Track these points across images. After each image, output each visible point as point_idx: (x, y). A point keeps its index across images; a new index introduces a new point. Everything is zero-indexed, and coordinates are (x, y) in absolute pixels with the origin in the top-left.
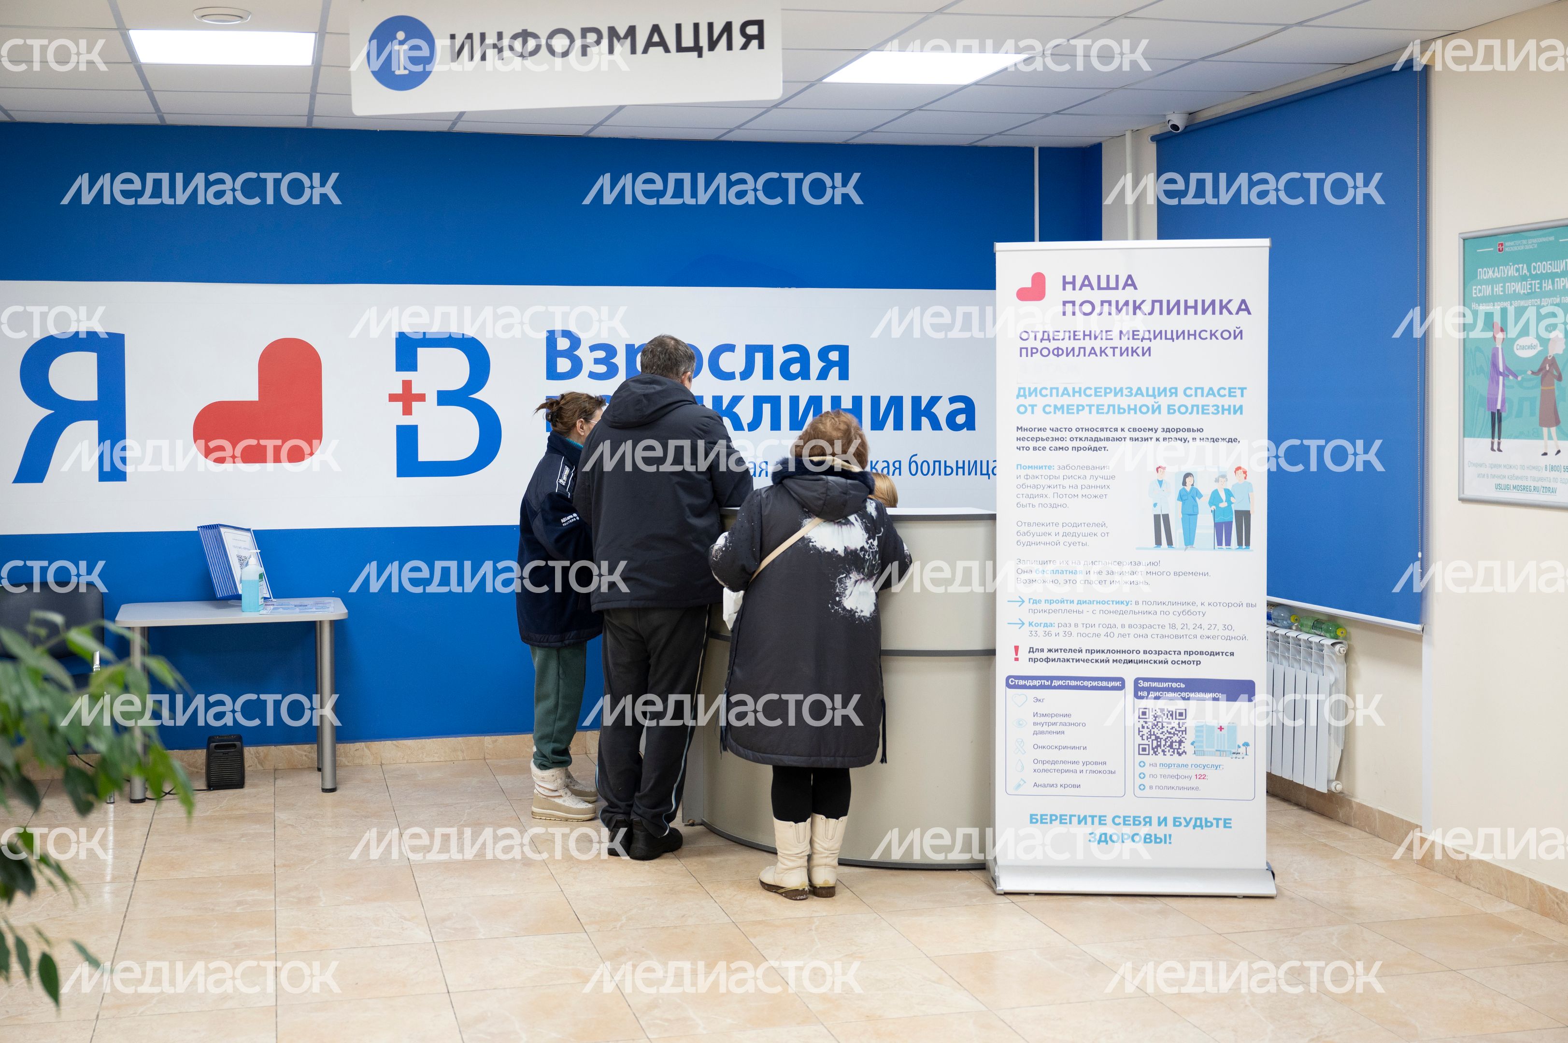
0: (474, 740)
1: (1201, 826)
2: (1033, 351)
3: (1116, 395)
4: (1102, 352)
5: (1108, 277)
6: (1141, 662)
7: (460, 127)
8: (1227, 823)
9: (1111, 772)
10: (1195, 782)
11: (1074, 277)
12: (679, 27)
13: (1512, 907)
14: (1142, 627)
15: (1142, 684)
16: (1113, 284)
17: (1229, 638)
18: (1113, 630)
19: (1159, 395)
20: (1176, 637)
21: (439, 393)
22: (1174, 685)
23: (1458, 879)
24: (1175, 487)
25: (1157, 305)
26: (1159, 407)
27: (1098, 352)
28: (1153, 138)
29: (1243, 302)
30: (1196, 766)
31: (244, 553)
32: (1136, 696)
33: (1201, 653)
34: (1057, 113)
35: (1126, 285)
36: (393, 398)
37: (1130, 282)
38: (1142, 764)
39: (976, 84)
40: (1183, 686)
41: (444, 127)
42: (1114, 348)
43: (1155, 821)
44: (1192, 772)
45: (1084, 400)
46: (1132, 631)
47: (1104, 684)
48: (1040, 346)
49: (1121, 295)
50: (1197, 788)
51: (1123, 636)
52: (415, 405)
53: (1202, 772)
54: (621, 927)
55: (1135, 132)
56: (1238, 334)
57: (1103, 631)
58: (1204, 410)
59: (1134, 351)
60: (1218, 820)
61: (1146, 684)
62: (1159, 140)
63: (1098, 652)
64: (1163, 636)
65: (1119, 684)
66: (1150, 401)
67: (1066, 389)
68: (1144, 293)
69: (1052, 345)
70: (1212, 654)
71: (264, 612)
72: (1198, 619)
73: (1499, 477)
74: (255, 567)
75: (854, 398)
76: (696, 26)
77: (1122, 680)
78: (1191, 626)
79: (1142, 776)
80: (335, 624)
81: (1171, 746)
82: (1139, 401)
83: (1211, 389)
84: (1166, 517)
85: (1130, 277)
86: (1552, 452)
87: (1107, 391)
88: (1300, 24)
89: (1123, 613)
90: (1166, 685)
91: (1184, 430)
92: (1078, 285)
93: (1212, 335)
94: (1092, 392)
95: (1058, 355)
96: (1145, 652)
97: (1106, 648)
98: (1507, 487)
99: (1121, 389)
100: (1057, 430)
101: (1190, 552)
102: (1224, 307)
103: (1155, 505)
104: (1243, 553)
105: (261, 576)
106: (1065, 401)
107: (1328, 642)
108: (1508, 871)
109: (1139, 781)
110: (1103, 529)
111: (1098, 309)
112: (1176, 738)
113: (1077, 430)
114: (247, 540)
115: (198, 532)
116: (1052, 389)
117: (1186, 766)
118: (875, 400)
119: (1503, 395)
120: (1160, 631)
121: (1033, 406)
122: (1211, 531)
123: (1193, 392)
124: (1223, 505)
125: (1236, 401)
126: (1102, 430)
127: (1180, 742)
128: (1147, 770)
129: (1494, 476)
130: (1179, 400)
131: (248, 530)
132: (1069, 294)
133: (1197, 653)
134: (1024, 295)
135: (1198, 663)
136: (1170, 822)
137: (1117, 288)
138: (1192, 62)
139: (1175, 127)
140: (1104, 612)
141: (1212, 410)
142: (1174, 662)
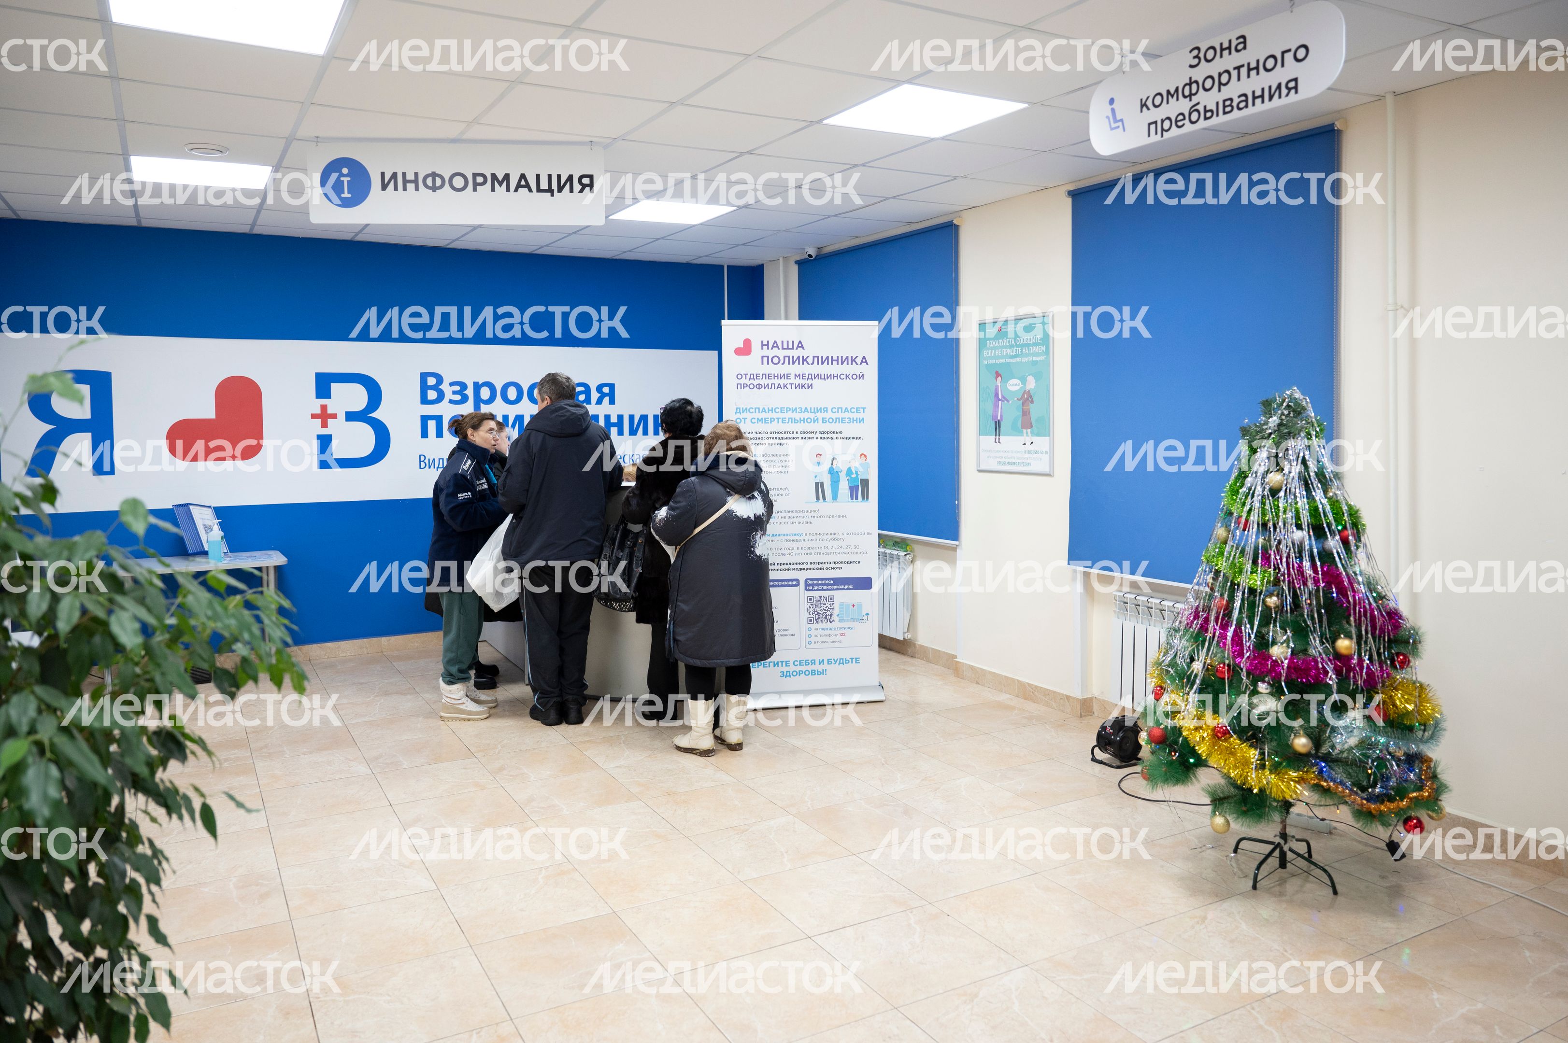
0: (374, 640)
1: (843, 663)
2: (744, 386)
3: (793, 412)
4: (785, 386)
5: (788, 342)
6: (809, 569)
7: (361, 238)
8: (857, 661)
9: (792, 635)
10: (839, 638)
11: (768, 342)
12: (538, 176)
13: (1008, 696)
14: (809, 548)
15: (809, 582)
16: (790, 346)
17: (858, 553)
18: (793, 551)
19: (818, 412)
20: (828, 553)
21: (347, 413)
22: (827, 582)
23: (978, 683)
24: (826, 466)
25: (816, 359)
26: (817, 419)
27: (782, 387)
28: (796, 262)
29: (864, 357)
30: (840, 628)
31: (209, 523)
32: (806, 589)
33: (842, 563)
34: (743, 244)
35: (798, 347)
36: (314, 416)
37: (800, 345)
38: (810, 629)
39: (701, 224)
40: (832, 582)
41: (348, 237)
42: (791, 384)
43: (817, 662)
44: (838, 632)
45: (775, 415)
46: (804, 551)
47: (788, 583)
48: (748, 382)
49: (795, 353)
50: (840, 641)
51: (798, 554)
52: (330, 421)
53: (843, 631)
54: (499, 753)
55: (785, 258)
56: (861, 377)
57: (787, 552)
58: (842, 420)
59: (803, 386)
60: (852, 659)
61: (812, 582)
62: (799, 263)
63: (784, 564)
64: (821, 554)
65: (796, 583)
66: (812, 416)
67: (764, 408)
68: (809, 352)
69: (756, 382)
70: (848, 563)
71: (225, 562)
72: (840, 543)
73: (999, 457)
74: (217, 533)
75: (619, 416)
76: (550, 176)
77: (798, 580)
78: (836, 547)
79: (810, 636)
80: (278, 569)
81: (826, 618)
82: (806, 415)
83: (846, 408)
84: (822, 484)
85: (800, 342)
86: (1028, 443)
87: (788, 410)
88: (894, 197)
89: (798, 541)
90: (822, 582)
91: (831, 432)
92: (770, 347)
93: (847, 377)
94: (779, 410)
95: (759, 388)
96: (811, 563)
97: (788, 562)
98: (1004, 463)
99: (796, 409)
100: (759, 433)
101: (835, 504)
102: (853, 360)
103: (816, 477)
104: (865, 504)
105: (222, 538)
106: (763, 415)
107: (902, 554)
108: (1006, 677)
109: (808, 639)
110: (787, 492)
111: (782, 361)
112: (829, 613)
113: (771, 433)
114: (209, 514)
115: (173, 509)
116: (756, 408)
117: (834, 629)
118: (632, 417)
119: (1001, 412)
120: (819, 551)
121: (745, 419)
122: (847, 491)
123: (836, 410)
124: (854, 476)
125: (861, 416)
126: (785, 433)
127: (831, 615)
128: (813, 633)
129: (996, 457)
130: (829, 415)
131: (210, 507)
132: (766, 352)
133: (840, 563)
134: (738, 352)
135: (841, 568)
136: (826, 662)
137: (793, 348)
138: (829, 217)
139: (810, 256)
140: (787, 541)
141: (847, 420)
142: (827, 569)
